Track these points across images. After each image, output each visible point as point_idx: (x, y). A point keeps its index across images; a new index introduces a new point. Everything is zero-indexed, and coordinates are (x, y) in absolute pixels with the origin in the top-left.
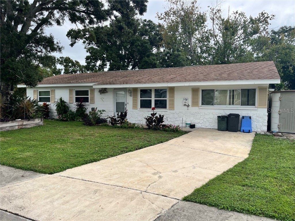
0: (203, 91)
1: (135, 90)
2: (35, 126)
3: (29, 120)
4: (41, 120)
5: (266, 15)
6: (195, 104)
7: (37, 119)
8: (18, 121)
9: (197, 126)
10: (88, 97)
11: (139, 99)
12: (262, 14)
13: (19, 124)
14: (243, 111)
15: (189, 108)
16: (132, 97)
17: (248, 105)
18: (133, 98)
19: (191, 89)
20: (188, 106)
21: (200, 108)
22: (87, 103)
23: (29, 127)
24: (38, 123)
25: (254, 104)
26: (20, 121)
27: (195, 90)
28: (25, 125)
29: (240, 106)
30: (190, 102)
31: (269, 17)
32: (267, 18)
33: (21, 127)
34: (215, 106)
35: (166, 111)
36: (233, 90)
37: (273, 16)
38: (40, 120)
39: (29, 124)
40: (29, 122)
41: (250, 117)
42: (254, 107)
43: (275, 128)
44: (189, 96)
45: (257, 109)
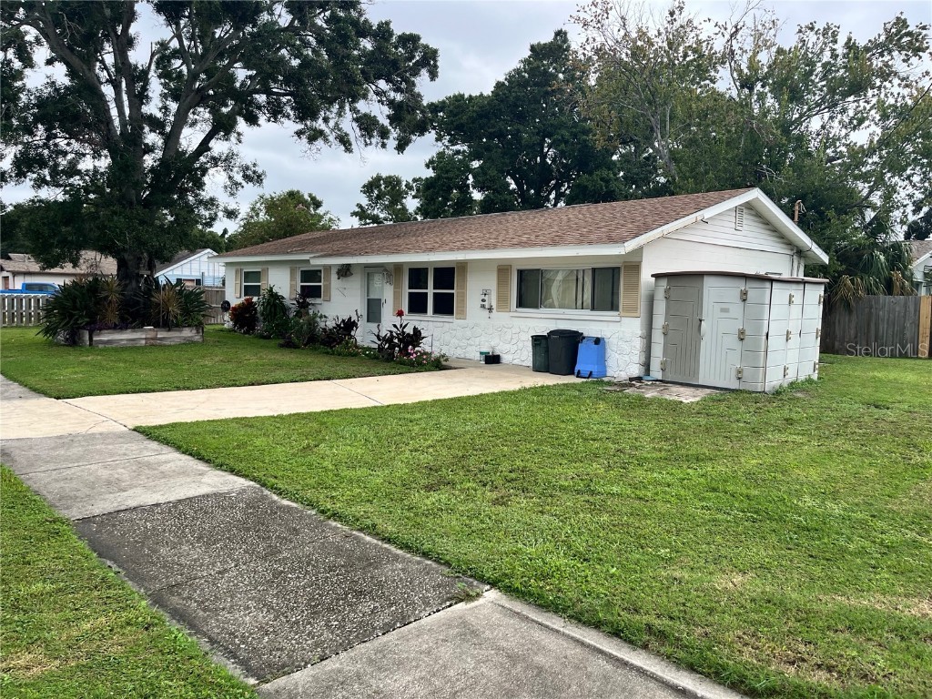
0: (521, 273)
1: (398, 267)
2: (183, 341)
3: (169, 330)
4: (198, 332)
6: (503, 304)
7: (187, 329)
8: (146, 330)
9: (506, 358)
10: (320, 286)
11: (406, 291)
13: (148, 336)
14: (589, 323)
15: (492, 315)
16: (392, 287)
18: (395, 288)
19: (496, 269)
20: (490, 309)
21: (512, 314)
22: (318, 301)
23: (167, 343)
24: (189, 337)
25: (615, 309)
26: (150, 330)
27: (503, 269)
28: (161, 339)
29: (588, 312)
30: (493, 300)
33: (152, 341)
34: (541, 310)
35: (451, 320)
38: (194, 331)
39: (170, 338)
40: (170, 333)
41: (596, 340)
42: (616, 313)
44: (491, 283)
45: (618, 319)
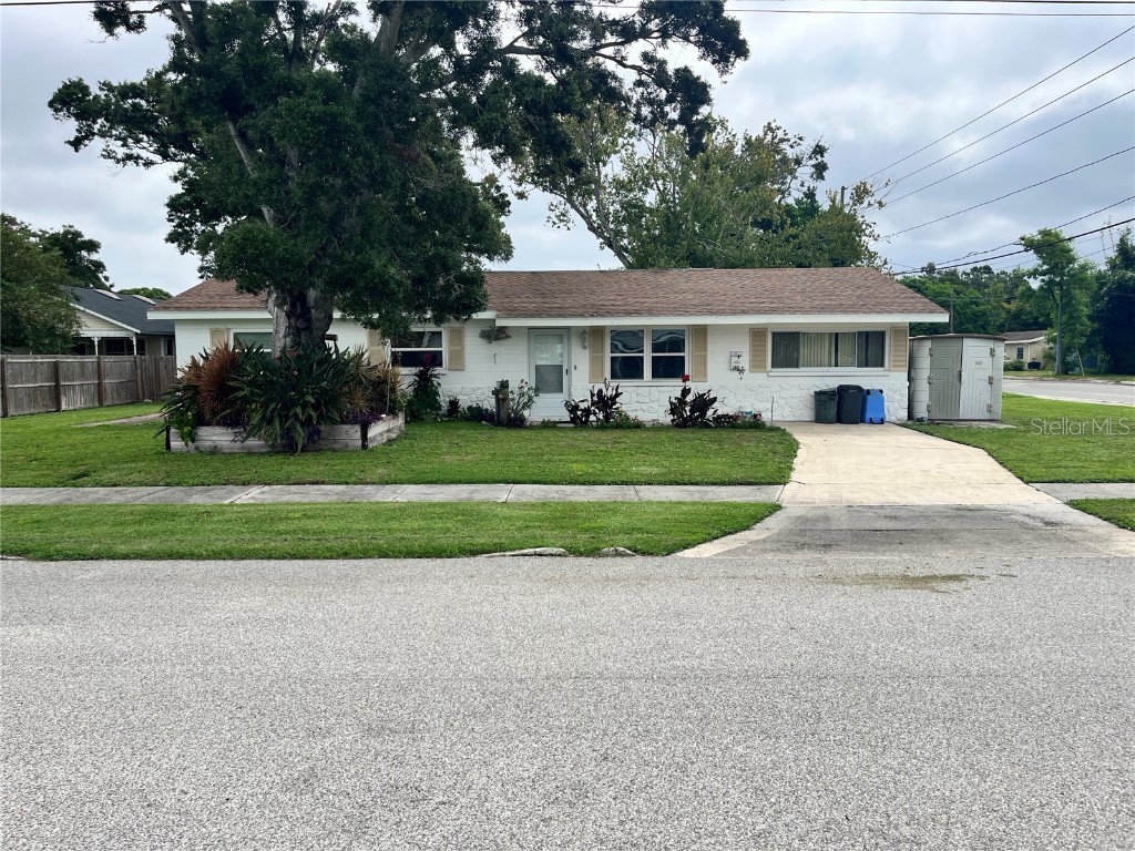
0: (774, 334)
1: (598, 332)
5: (780, 134)
6: (757, 365)
10: (440, 352)
11: (608, 355)
12: (769, 128)
14: (865, 378)
15: (743, 376)
16: (587, 351)
17: (867, 365)
18: (590, 353)
19: (748, 333)
20: (741, 371)
21: (768, 374)
25: (882, 365)
27: (757, 333)
29: (854, 368)
30: (745, 362)
31: (788, 140)
32: (782, 140)
34: (801, 369)
36: (837, 334)
37: (800, 139)
41: (881, 391)
42: (884, 369)
43: (921, 412)
44: (744, 347)
45: (887, 373)
